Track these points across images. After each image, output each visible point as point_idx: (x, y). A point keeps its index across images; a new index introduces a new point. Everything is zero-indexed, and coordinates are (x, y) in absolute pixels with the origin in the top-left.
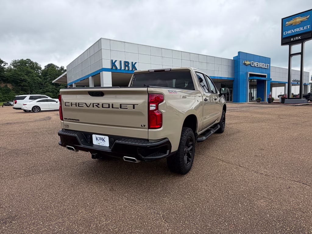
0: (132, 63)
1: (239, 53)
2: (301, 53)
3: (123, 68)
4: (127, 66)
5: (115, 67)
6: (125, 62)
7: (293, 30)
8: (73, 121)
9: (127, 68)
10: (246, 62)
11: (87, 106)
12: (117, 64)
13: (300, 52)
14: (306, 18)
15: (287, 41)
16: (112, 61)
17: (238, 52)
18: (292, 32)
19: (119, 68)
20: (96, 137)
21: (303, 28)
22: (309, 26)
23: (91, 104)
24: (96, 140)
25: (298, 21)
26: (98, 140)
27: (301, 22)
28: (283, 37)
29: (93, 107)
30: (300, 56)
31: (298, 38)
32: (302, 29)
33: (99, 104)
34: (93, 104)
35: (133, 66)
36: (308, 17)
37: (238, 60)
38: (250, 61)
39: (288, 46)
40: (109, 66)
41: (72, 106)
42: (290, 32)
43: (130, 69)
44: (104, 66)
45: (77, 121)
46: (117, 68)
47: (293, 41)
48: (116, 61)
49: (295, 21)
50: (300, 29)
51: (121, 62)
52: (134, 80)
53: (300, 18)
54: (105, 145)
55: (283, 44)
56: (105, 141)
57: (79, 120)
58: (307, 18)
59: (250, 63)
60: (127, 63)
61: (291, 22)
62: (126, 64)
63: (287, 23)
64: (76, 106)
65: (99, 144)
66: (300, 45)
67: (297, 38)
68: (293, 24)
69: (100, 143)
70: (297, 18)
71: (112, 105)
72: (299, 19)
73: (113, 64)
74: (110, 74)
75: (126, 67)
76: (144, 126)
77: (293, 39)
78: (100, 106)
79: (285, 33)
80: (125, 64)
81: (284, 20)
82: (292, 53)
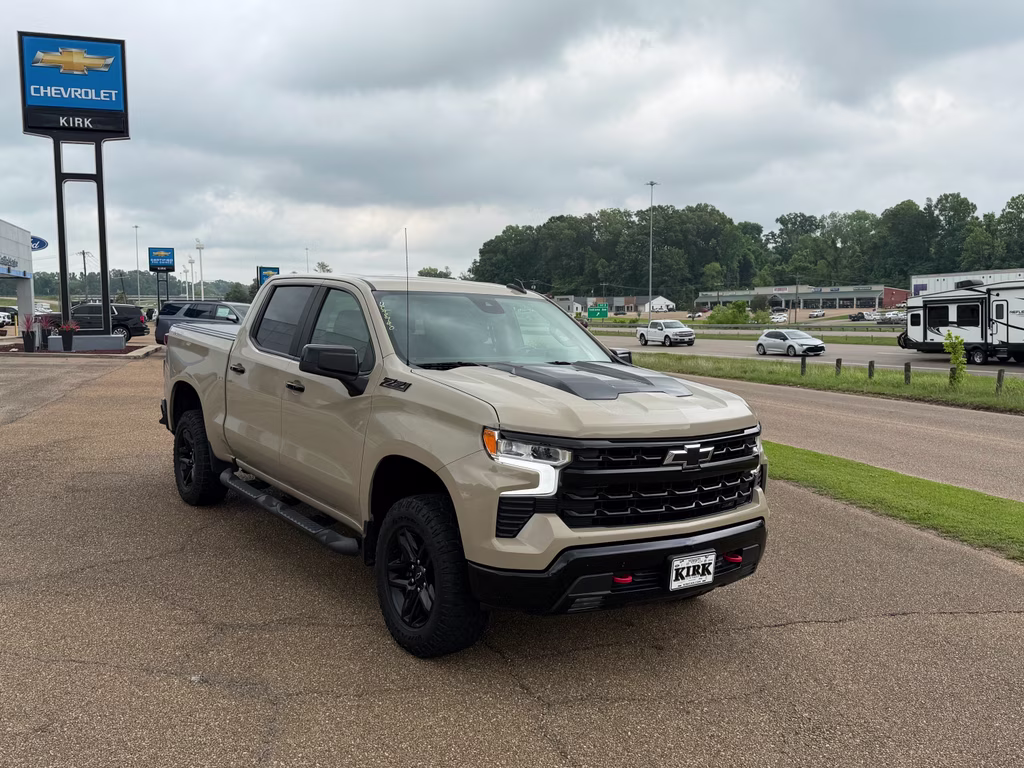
2: (98, 178)
7: (62, 89)
13: (94, 171)
14: (102, 62)
15: (44, 121)
18: (61, 93)
21: (97, 95)
22: (113, 92)
25: (80, 64)
27: (90, 69)
28: (29, 102)
31: (83, 123)
32: (92, 94)
36: (110, 61)
42: (52, 91)
47: (64, 128)
49: (67, 59)
50: (87, 94)
53: (85, 55)
55: (30, 128)
58: (106, 66)
61: (55, 57)
63: (40, 55)
67: (78, 121)
68: (59, 67)
70: (73, 50)
72: (79, 59)
77: (68, 121)
79: (37, 91)
81: (29, 42)
82: (66, 169)
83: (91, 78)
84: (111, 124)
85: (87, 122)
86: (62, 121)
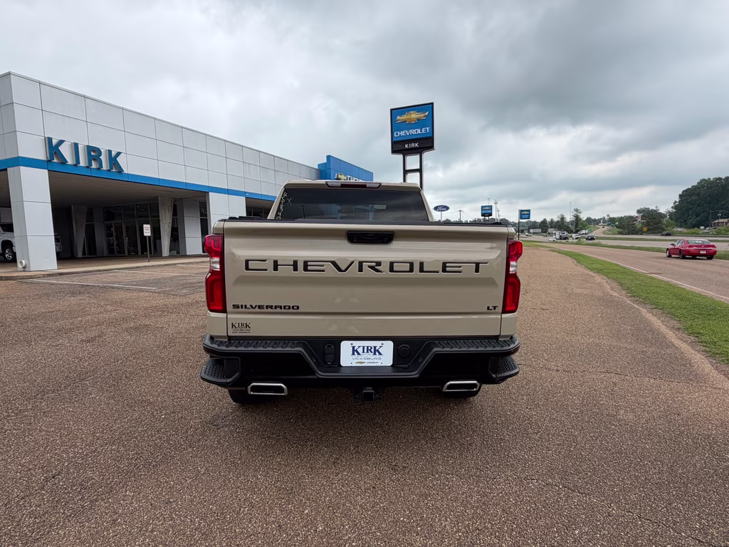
0: (110, 152)
1: (329, 157)
2: (420, 170)
3: (83, 163)
4: (94, 159)
5: (58, 158)
6: (90, 149)
7: (407, 131)
8: (274, 310)
9: (94, 165)
10: (340, 176)
11: (340, 270)
12: (66, 151)
13: (419, 168)
14: (423, 115)
15: (399, 147)
16: (50, 140)
17: (327, 156)
18: (406, 134)
19: (70, 160)
20: (354, 347)
21: (421, 131)
22: (428, 128)
23: (352, 263)
24: (353, 354)
25: (414, 118)
26: (359, 354)
27: (418, 120)
28: (394, 140)
29: (361, 270)
30: (418, 174)
32: (419, 131)
33: (379, 264)
34: (361, 263)
35: (113, 160)
36: (427, 113)
37: (328, 171)
38: (345, 175)
39: (401, 156)
40: (41, 155)
41: (276, 269)
42: (402, 133)
43: (105, 167)
44: (23, 153)
45: (293, 309)
46: (64, 162)
47: (407, 149)
48: (61, 142)
49: (408, 117)
50: (417, 131)
51: (76, 145)
52: (287, 201)
53: (416, 113)
54: (379, 364)
55: (394, 151)
56: (380, 354)
57: (298, 308)
58: (425, 116)
59: (345, 178)
60: (94, 151)
61: (404, 117)
62: (92, 153)
63: (398, 117)
64: (296, 269)
65: (362, 363)
66: (418, 156)
67: (413, 145)
68: (406, 121)
69: (363, 361)
70: (412, 112)
71: (422, 264)
72: (414, 115)
73: (53, 149)
74: (43, 175)
75: (93, 163)
76: (495, 308)
77: (408, 146)
78: (385, 267)
79: (397, 134)
80: (89, 154)
81: (394, 112)
82: (408, 168)
83: (419, 123)
84: (426, 144)
85: (416, 145)
86: (406, 146)
